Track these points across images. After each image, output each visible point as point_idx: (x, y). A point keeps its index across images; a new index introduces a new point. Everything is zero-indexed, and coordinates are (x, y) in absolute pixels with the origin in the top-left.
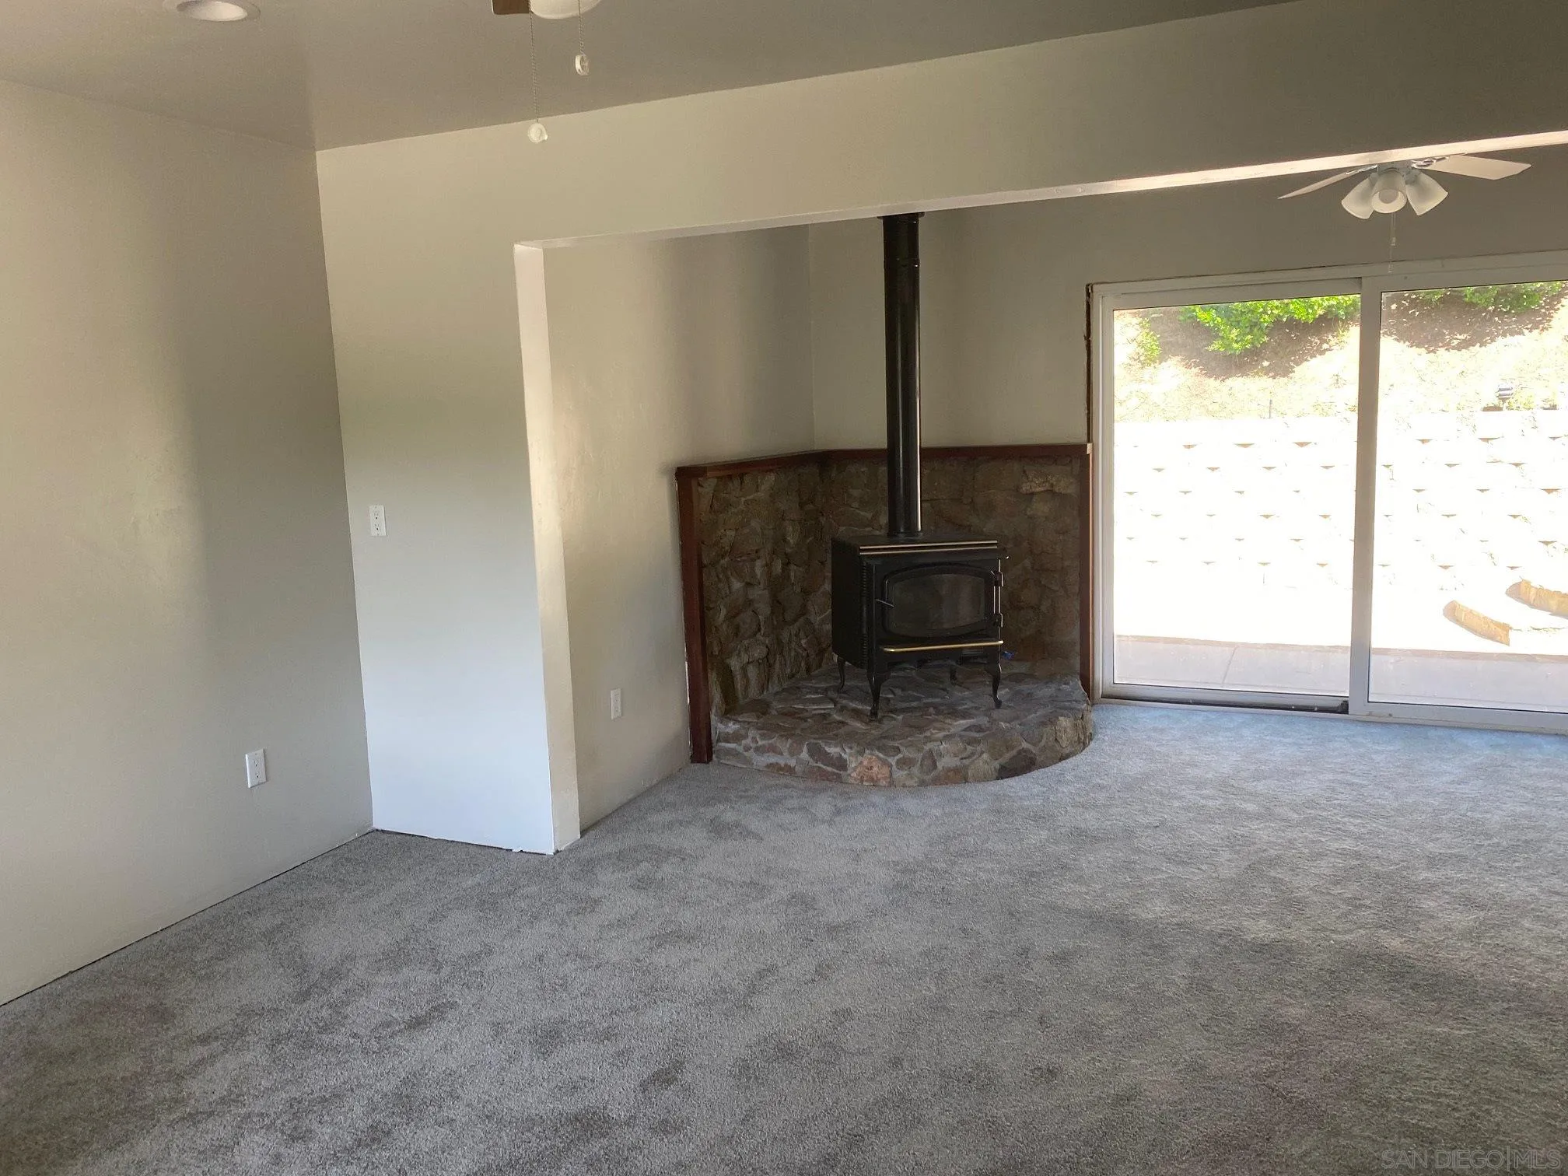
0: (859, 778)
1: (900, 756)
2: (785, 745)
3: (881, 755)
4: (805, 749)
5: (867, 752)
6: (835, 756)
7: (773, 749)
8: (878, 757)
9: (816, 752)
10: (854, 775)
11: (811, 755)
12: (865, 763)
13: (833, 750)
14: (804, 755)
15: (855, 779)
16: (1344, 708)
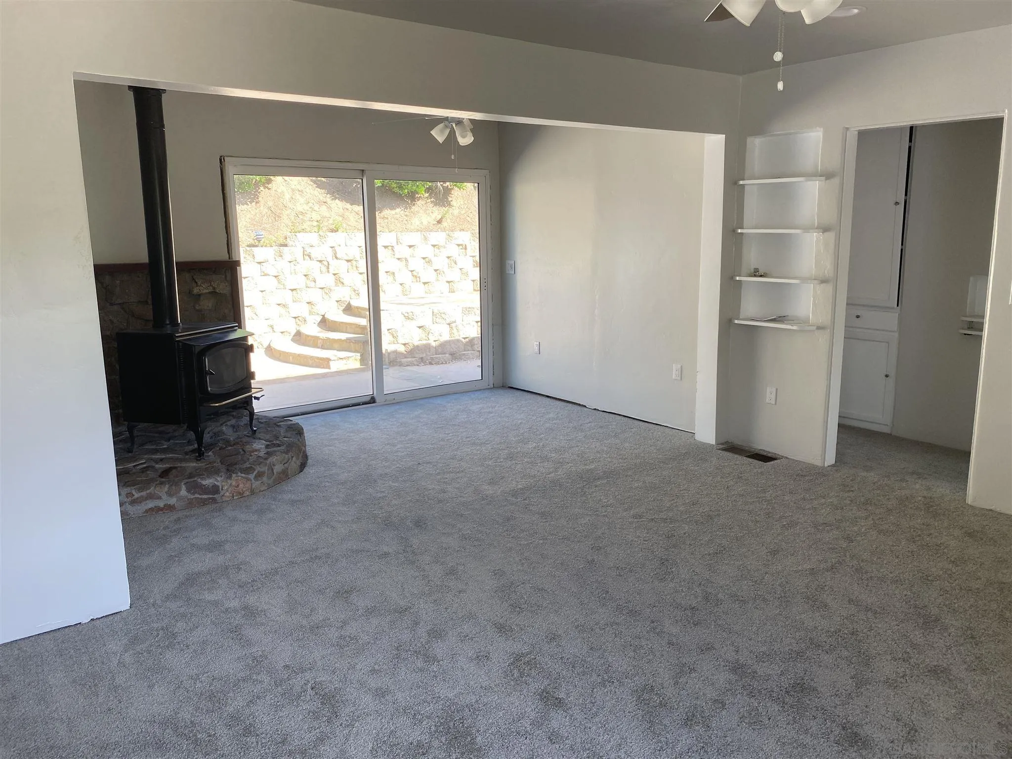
0: (231, 495)
1: (256, 472)
2: (163, 491)
3: (243, 475)
4: (184, 487)
5: (234, 475)
6: (211, 485)
7: (151, 497)
8: (242, 477)
9: (194, 488)
10: (228, 494)
11: (188, 491)
12: (234, 483)
13: (208, 482)
14: (183, 492)
15: (228, 497)
16: (373, 400)
